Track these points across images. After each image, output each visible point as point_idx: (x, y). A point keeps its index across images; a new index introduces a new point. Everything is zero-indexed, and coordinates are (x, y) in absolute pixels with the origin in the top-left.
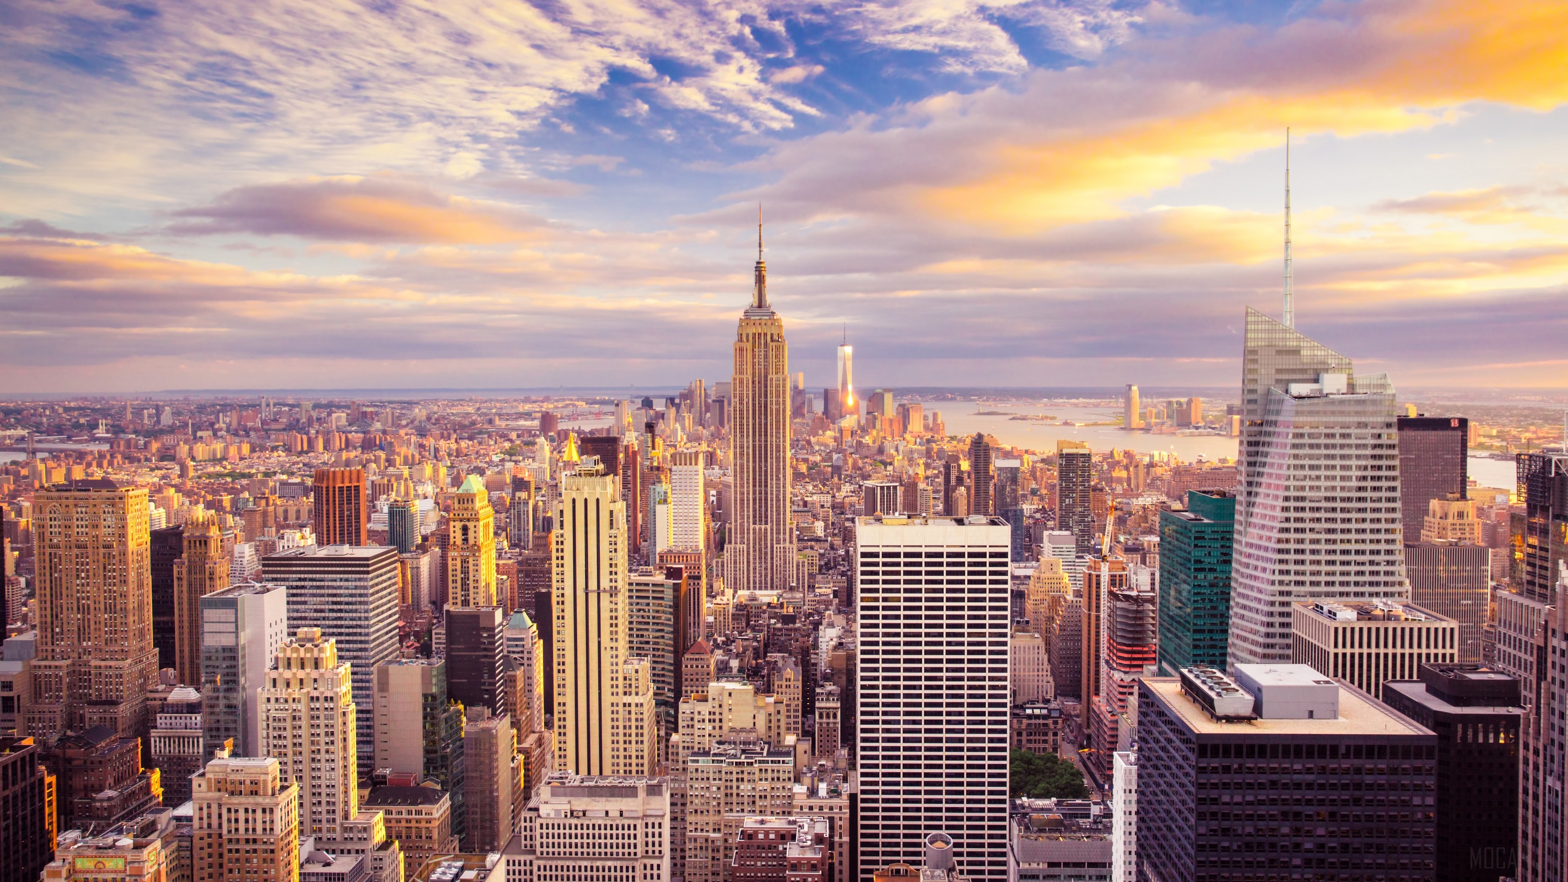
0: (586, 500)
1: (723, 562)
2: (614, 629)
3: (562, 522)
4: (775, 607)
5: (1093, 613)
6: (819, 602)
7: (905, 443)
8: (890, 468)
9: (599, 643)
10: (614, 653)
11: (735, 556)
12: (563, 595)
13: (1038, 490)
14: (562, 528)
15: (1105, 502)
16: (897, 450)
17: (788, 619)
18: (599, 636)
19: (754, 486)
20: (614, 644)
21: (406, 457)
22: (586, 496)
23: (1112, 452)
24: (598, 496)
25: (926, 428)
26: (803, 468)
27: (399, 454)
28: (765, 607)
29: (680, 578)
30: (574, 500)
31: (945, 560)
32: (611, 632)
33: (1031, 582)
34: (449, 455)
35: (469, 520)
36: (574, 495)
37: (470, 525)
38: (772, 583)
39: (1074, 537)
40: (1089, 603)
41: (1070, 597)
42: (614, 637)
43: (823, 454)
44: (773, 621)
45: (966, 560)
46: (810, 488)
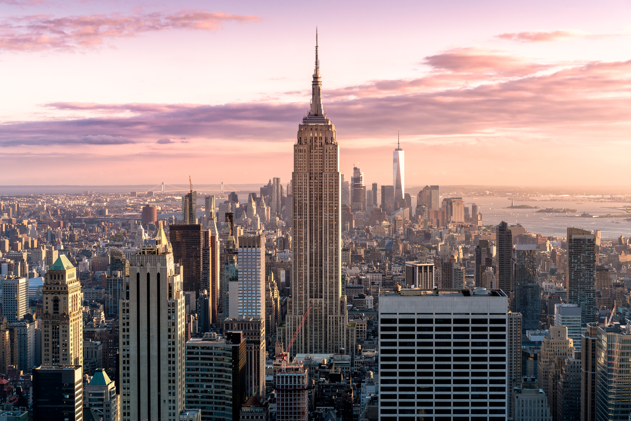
0: (148, 275)
1: (284, 330)
2: (172, 385)
3: (128, 293)
4: (324, 368)
5: (590, 372)
6: (363, 364)
7: (447, 231)
8: (433, 252)
9: (159, 396)
10: (172, 405)
11: (295, 325)
12: (128, 356)
13: (556, 270)
14: (128, 298)
15: (611, 279)
16: (441, 237)
17: (335, 378)
18: (159, 390)
19: (311, 265)
20: (171, 398)
21: (27, 243)
22: (148, 271)
23: (620, 239)
24: (158, 271)
25: (467, 217)
26: (362, 252)
27: (20, 240)
28: (317, 368)
29: (239, 342)
30: (138, 275)
31: (452, 325)
32: (169, 388)
33: (542, 347)
34: (64, 240)
35: (59, 293)
36: (138, 270)
37: (61, 297)
38: (326, 347)
39: (580, 309)
40: (587, 363)
41: (573, 359)
42: (172, 391)
43: (379, 240)
44: (322, 379)
45: (470, 325)
46: (365, 268)
